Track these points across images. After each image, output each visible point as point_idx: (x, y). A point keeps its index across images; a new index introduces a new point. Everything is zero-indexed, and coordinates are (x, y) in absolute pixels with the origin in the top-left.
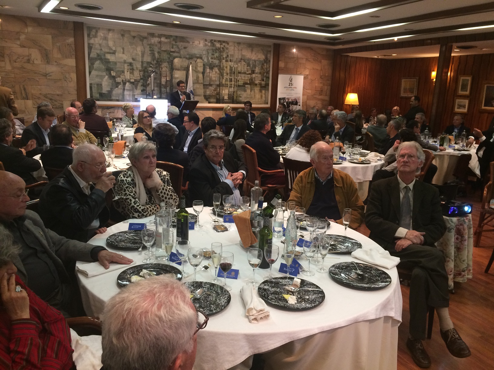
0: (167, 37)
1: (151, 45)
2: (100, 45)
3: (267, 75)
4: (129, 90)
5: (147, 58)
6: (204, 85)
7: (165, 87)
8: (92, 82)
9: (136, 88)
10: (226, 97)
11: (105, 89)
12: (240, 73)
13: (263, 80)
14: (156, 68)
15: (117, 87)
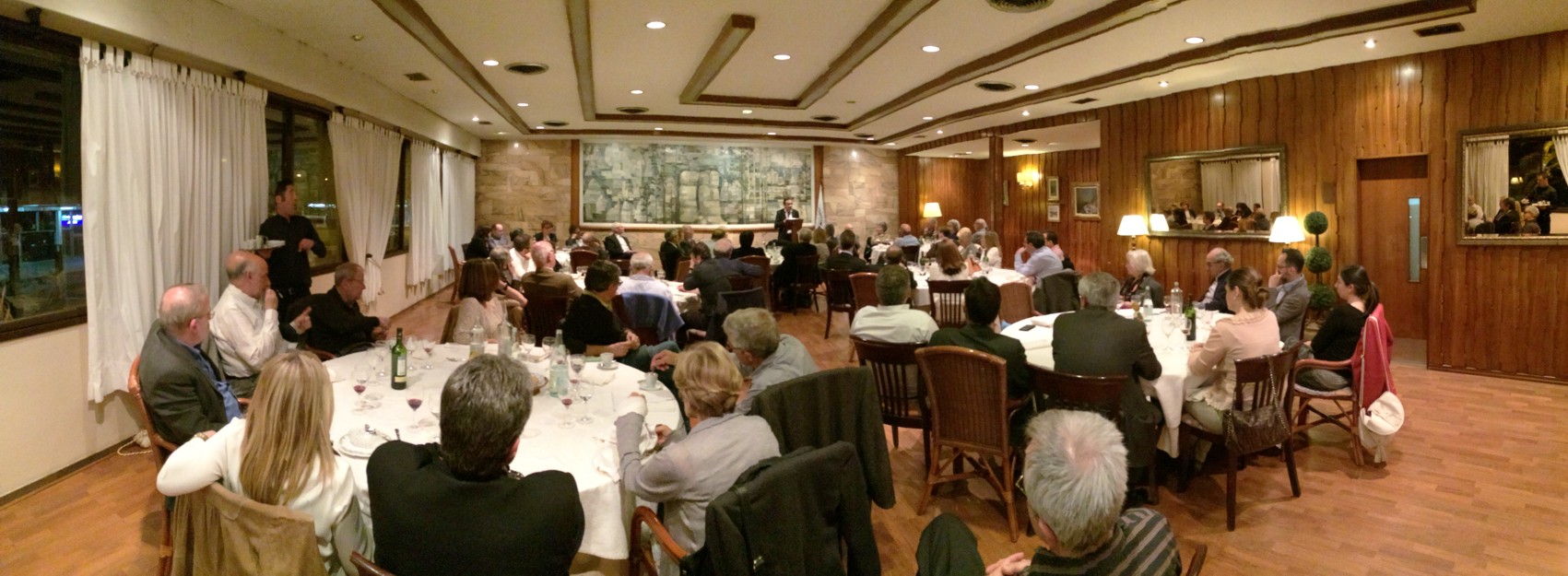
0: (673, 147)
1: (653, 158)
2: (595, 161)
3: (808, 186)
4: (627, 210)
5: (649, 173)
6: (721, 202)
7: (670, 205)
8: (587, 202)
9: (636, 208)
10: (752, 216)
11: (599, 210)
12: (769, 185)
13: (802, 192)
14: (659, 184)
15: (613, 207)
